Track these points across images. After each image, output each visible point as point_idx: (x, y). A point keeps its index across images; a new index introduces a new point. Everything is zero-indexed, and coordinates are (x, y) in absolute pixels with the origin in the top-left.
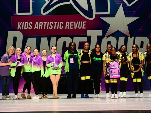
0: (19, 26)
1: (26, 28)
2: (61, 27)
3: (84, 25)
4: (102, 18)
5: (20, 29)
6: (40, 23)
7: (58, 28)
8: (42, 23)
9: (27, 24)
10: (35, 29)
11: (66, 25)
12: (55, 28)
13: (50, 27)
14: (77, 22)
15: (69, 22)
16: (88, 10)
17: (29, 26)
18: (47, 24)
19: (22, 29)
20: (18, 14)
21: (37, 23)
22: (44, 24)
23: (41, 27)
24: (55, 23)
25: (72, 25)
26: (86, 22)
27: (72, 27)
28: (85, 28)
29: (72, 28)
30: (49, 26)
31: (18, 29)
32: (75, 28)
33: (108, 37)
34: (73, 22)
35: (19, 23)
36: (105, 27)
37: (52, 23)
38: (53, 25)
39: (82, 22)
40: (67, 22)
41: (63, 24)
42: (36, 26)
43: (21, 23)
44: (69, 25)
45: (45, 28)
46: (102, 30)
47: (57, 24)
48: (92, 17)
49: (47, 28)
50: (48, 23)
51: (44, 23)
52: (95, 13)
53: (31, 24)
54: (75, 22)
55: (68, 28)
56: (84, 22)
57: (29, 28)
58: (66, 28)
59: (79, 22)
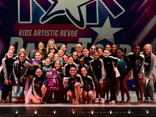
0: (20, 33)
1: (26, 34)
2: (57, 35)
3: (76, 33)
4: (92, 28)
5: (21, 35)
6: (39, 30)
7: (54, 36)
8: (40, 31)
9: (27, 31)
10: (34, 35)
11: (61, 33)
12: (51, 36)
13: (47, 35)
14: (71, 31)
15: (63, 31)
16: (79, 20)
17: (29, 33)
18: (44, 32)
19: (23, 35)
20: (20, 22)
21: (36, 31)
22: (42, 32)
23: (39, 34)
24: (52, 31)
25: (66, 33)
26: (78, 31)
27: (66, 34)
28: (77, 36)
29: (66, 36)
30: (47, 33)
31: (19, 35)
32: (69, 35)
33: (96, 44)
34: (67, 31)
35: (20, 30)
36: (94, 35)
37: (49, 31)
38: (50, 33)
39: (74, 31)
40: (61, 31)
41: (58, 32)
42: (35, 34)
43: (22, 30)
44: (63, 33)
45: (42, 35)
46: (91, 38)
47: (53, 32)
48: (83, 27)
49: (45, 36)
50: (46, 31)
51: (42, 30)
52: (86, 23)
53: (30, 31)
54: (68, 31)
55: (63, 36)
56: (76, 31)
57: (29, 34)
58: (61, 36)
59: (72, 31)
